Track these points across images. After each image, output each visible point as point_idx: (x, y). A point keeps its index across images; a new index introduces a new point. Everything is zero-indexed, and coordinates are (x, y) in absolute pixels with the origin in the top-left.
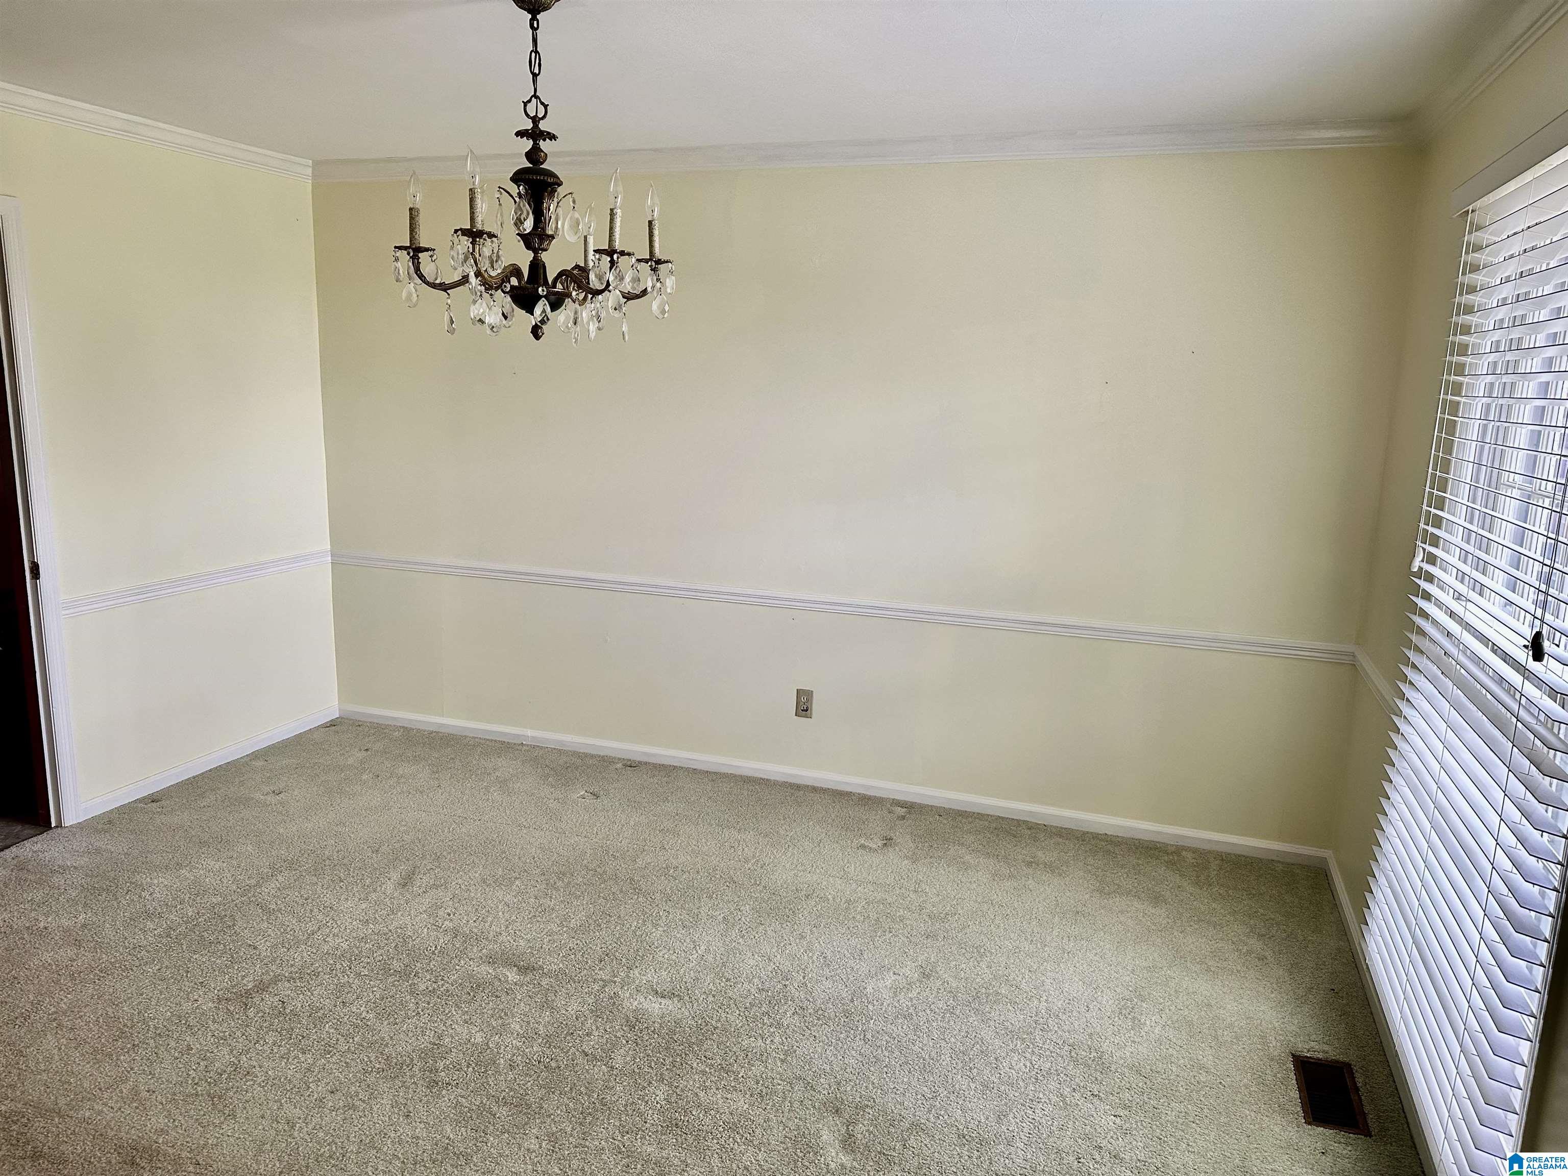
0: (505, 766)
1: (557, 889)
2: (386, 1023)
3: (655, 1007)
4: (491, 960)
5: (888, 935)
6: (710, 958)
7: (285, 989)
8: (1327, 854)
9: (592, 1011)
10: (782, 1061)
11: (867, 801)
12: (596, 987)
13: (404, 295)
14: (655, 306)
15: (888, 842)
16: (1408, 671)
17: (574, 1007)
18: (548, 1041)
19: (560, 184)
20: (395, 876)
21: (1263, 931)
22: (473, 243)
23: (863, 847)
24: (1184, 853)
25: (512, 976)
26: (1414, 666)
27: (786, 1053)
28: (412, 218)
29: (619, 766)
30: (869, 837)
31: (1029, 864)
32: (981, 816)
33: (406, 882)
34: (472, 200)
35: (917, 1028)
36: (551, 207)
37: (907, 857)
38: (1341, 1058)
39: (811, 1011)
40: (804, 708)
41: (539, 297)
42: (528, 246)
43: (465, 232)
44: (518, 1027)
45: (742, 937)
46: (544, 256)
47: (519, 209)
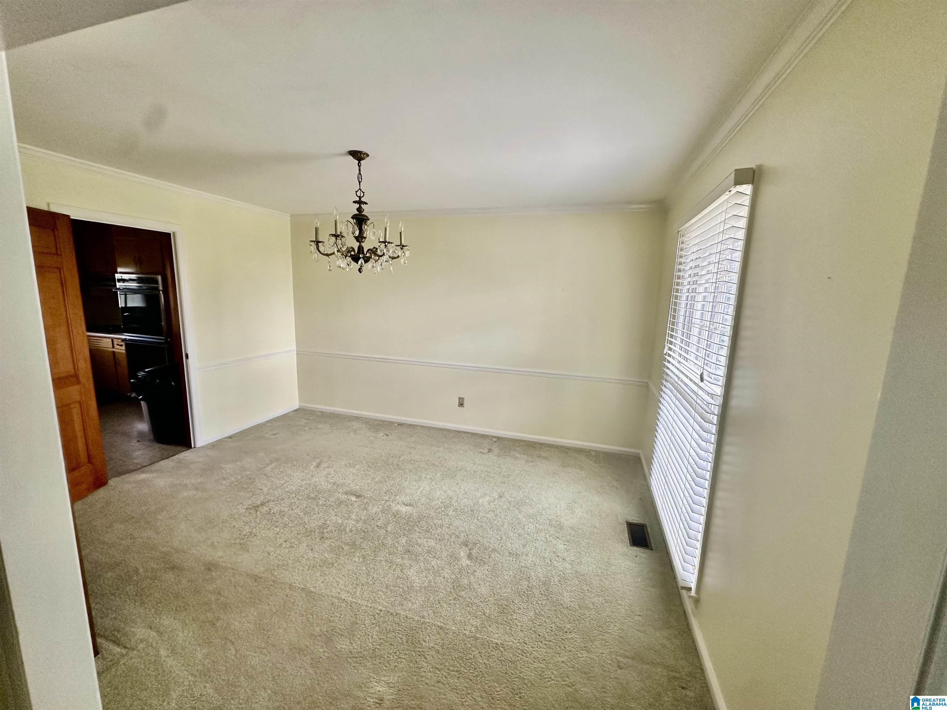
0: (356, 425)
1: (371, 468)
2: (306, 516)
3: (404, 509)
4: (346, 493)
5: (488, 483)
6: (424, 492)
7: (271, 504)
8: (640, 451)
9: (381, 511)
10: (448, 528)
11: (484, 436)
12: (383, 502)
13: (313, 257)
14: (402, 261)
15: (490, 450)
16: (663, 388)
17: (375, 509)
18: (365, 523)
19: (368, 220)
20: (314, 464)
21: (617, 479)
22: (336, 239)
23: (481, 452)
24: (592, 452)
25: (353, 499)
26: (665, 386)
27: (450, 525)
28: (316, 231)
29: (396, 425)
30: (483, 449)
31: (539, 457)
32: (523, 441)
33: (318, 465)
34: (336, 224)
35: (496, 515)
36: (365, 227)
37: (496, 456)
38: (642, 522)
39: (459, 510)
40: (461, 404)
41: (360, 258)
42: (358, 241)
43: (333, 235)
44: (354, 517)
45: (436, 484)
46: (363, 244)
47: (353, 228)
